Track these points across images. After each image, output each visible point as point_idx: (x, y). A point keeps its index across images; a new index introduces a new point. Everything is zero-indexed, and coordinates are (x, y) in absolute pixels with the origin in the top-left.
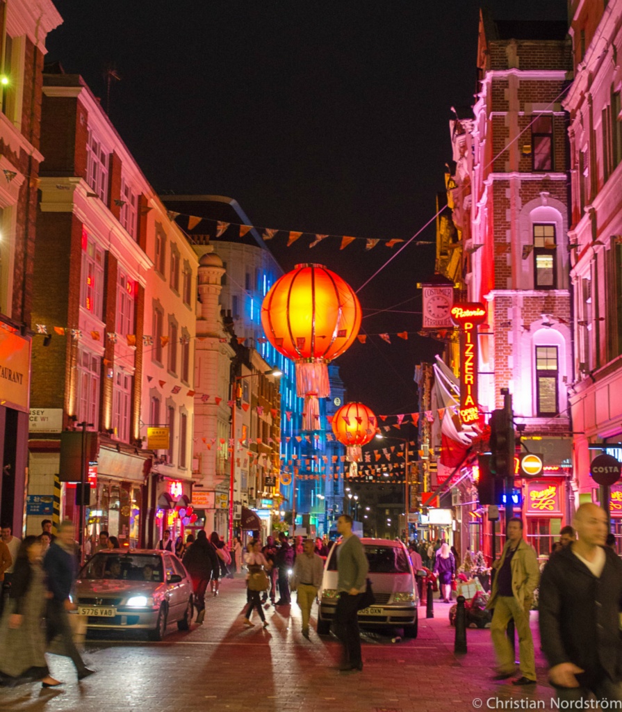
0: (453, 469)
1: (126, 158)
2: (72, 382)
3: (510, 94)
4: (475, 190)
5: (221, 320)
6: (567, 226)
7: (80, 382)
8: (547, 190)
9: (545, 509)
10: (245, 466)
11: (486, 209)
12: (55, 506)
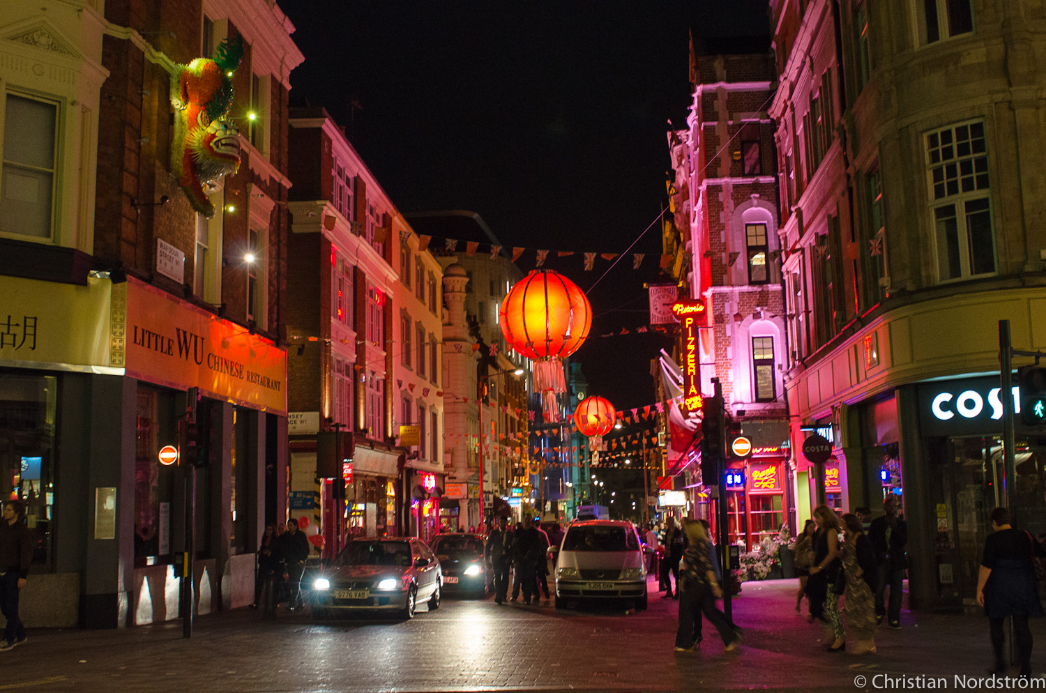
0: (682, 454)
1: (369, 181)
2: (327, 387)
3: (719, 105)
4: (692, 195)
5: (466, 324)
6: (777, 225)
7: (335, 387)
8: (757, 193)
9: (766, 487)
10: (494, 458)
11: (702, 212)
12: (316, 501)
